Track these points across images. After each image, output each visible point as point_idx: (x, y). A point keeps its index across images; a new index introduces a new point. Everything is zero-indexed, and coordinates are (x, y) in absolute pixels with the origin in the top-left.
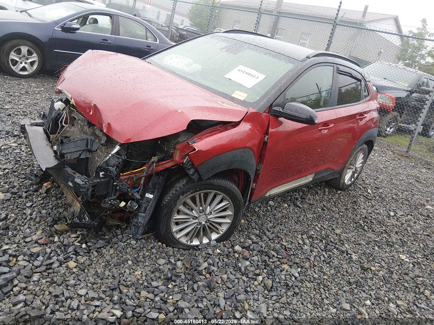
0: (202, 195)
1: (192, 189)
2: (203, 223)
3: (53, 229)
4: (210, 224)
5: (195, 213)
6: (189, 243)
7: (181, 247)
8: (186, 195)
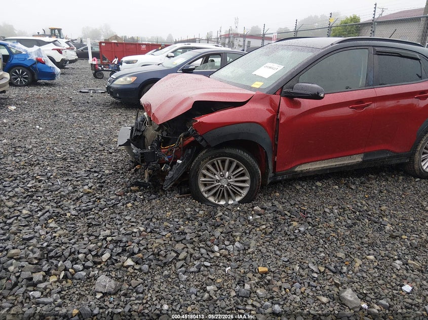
0: (219, 161)
1: (209, 156)
2: (225, 186)
3: (129, 189)
4: (232, 187)
5: (217, 177)
6: (217, 202)
7: (211, 204)
8: (205, 161)
